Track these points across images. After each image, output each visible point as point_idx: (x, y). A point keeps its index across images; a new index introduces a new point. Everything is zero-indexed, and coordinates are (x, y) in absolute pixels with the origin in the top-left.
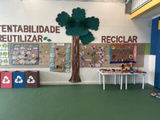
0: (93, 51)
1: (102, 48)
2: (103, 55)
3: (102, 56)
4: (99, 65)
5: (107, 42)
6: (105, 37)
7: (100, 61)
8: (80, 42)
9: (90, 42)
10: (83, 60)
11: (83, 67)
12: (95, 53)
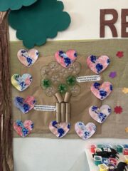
0: (65, 72)
1: (103, 60)
2: (105, 87)
3: (103, 94)
4: (90, 128)
5: (124, 34)
6: (113, 12)
7: (92, 113)
8: (12, 35)
9: (55, 36)
10: (26, 107)
11: (27, 133)
12: (72, 81)
